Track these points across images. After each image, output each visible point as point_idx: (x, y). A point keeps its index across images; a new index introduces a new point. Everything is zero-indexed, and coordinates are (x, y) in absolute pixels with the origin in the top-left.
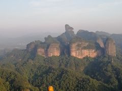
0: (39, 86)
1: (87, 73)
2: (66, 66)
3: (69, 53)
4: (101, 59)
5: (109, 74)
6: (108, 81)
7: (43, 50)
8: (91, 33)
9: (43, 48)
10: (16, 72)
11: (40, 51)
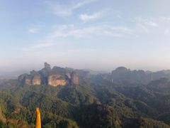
0: (26, 106)
1: (59, 97)
2: (45, 92)
3: (47, 82)
4: (69, 87)
5: (73, 97)
6: (73, 101)
7: (29, 80)
9: (29, 78)
11: (28, 81)
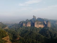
0: (23, 37)
1: (40, 33)
2: (33, 30)
4: (45, 28)
7: (25, 24)
8: (42, 19)
10: (15, 32)
